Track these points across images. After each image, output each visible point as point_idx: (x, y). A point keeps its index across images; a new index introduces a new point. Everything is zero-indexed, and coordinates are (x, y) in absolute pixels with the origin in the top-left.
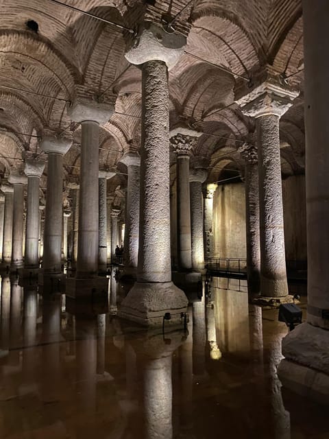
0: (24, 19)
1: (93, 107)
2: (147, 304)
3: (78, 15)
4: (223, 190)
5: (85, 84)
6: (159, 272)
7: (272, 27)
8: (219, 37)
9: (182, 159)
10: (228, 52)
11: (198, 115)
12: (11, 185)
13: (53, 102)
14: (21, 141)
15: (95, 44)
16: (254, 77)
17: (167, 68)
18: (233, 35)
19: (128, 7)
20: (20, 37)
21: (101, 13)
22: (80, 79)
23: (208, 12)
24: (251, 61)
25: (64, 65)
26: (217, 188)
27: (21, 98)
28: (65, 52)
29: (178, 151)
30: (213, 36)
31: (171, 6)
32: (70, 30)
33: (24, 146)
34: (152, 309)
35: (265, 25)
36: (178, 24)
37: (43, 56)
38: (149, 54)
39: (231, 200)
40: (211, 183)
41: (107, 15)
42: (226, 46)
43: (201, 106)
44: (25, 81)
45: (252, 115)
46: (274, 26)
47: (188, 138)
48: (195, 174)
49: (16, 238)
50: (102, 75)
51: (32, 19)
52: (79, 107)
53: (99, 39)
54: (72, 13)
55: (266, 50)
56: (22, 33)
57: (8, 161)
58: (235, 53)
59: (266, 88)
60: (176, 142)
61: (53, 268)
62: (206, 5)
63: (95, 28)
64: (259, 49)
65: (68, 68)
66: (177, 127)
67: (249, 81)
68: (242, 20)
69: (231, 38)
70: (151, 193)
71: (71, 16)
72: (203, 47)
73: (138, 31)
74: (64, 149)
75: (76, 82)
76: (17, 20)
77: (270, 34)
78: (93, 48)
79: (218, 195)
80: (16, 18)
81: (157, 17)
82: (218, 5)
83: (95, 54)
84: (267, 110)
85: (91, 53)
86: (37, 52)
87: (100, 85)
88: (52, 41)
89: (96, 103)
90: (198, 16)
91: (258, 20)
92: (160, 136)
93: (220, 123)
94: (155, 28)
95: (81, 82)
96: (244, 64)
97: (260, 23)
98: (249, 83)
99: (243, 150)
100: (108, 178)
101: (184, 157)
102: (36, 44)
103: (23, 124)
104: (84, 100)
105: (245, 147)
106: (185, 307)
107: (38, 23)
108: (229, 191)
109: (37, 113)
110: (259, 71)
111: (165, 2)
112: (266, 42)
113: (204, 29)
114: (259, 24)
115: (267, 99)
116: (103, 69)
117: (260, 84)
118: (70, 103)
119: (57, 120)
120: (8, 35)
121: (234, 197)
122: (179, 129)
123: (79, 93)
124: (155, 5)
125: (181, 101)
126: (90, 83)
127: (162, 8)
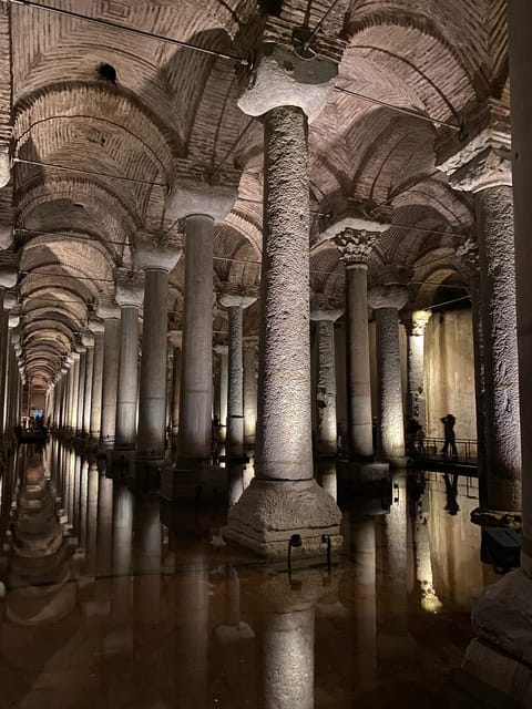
0: (93, 64)
1: (201, 193)
2: (265, 518)
3: (173, 49)
4: (442, 320)
5: (190, 156)
6: (289, 463)
7: (496, 31)
8: (404, 60)
9: (354, 269)
10: (422, 82)
11: (380, 196)
12: (101, 321)
13: (150, 190)
14: (110, 252)
15: (202, 92)
16: (467, 123)
17: (306, 118)
18: (428, 54)
19: (240, 24)
20: (90, 91)
21: (208, 41)
22: (180, 150)
23: (379, 18)
24: (462, 95)
25: (157, 129)
26: (431, 319)
27: (102, 186)
28: (158, 109)
29: (347, 256)
30: (392, 58)
31: (308, 14)
32: (164, 73)
33: (114, 260)
34: (274, 526)
35: (484, 30)
36: (322, 43)
37: (126, 119)
38: (273, 97)
39: (457, 338)
40: (421, 309)
41: (218, 44)
42: (416, 73)
43: (385, 181)
44: (107, 160)
45: (467, 188)
46: (500, 31)
47: (364, 234)
48: (385, 295)
49: (107, 403)
50: (216, 140)
51: (106, 61)
52: (180, 193)
53: (208, 83)
54: (164, 47)
55: (486, 73)
56: (92, 86)
57: (96, 285)
58: (433, 85)
59: (490, 140)
60: (344, 242)
61: (150, 449)
62: (374, 7)
63: (201, 66)
64: (475, 74)
65: (163, 134)
66: (344, 218)
67: (459, 129)
68: (442, 26)
69: (424, 59)
70: (276, 327)
71: (163, 51)
72: (380, 81)
73: (255, 61)
74: (170, 262)
75: (176, 154)
76: (84, 66)
77: (495, 46)
78: (199, 99)
79: (434, 329)
80: (83, 63)
81: (284, 35)
82: (396, 6)
83: (203, 108)
84: (492, 178)
85: (197, 106)
86: (117, 113)
87: (214, 156)
88: (138, 94)
89: (207, 186)
90: (360, 27)
91: (471, 24)
92: (292, 231)
93: (427, 207)
94: (280, 54)
95: (182, 154)
96: (451, 101)
97: (475, 28)
98: (459, 133)
99: (465, 252)
100: (244, 307)
101: (357, 266)
102: (113, 100)
103: (112, 227)
104: (189, 182)
105: (469, 245)
106: (335, 525)
107: (115, 67)
108: (452, 323)
109: (127, 208)
110: (476, 111)
111: (297, 9)
112: (487, 59)
113: (375, 48)
114: (472, 31)
115: (493, 159)
116: (218, 130)
117: (479, 133)
118: (169, 188)
119: (157, 218)
120: (70, 91)
121: (461, 332)
122: (347, 219)
123: (179, 171)
124: (281, 15)
125: (351, 173)
126: (197, 154)
127: (293, 18)
